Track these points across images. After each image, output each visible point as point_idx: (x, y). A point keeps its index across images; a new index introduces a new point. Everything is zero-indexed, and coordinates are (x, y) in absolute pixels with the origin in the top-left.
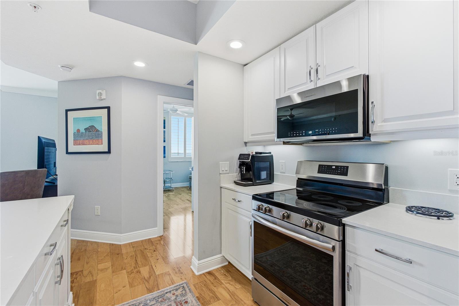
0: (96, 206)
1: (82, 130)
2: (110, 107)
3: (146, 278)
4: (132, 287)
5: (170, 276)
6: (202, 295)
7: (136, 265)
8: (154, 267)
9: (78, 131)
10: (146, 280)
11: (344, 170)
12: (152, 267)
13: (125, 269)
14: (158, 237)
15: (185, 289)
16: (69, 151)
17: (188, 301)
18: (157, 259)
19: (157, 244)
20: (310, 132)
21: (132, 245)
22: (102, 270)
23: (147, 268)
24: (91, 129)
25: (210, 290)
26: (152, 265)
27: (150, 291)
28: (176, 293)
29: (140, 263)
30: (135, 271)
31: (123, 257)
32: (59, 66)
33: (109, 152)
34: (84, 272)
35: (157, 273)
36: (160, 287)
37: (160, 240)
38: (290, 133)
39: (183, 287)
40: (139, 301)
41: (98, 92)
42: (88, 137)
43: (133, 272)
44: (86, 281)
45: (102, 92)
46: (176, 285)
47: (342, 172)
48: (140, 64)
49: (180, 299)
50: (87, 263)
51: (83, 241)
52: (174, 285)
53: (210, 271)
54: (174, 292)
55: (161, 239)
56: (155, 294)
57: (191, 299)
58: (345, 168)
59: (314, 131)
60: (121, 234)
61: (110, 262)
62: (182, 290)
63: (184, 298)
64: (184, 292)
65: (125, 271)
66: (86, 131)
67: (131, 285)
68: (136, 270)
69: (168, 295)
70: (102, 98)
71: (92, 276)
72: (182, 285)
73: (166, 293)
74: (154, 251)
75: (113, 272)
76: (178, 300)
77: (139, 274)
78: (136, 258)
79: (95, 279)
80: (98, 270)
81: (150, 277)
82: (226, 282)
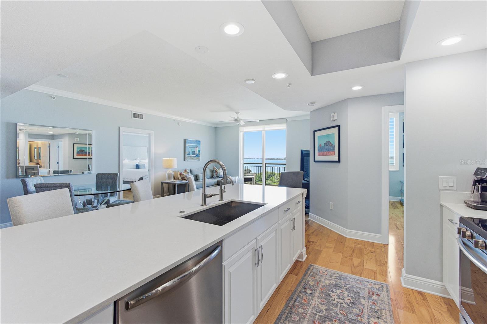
0: (331, 203)
1: (323, 145)
2: (339, 125)
3: (355, 265)
4: (342, 265)
5: (375, 274)
6: (397, 300)
7: (352, 254)
8: (365, 262)
9: (320, 145)
10: (354, 267)
12: (363, 262)
13: (342, 253)
14: (382, 244)
15: (383, 288)
16: (315, 160)
17: (381, 296)
18: (371, 259)
19: (378, 248)
21: (355, 241)
22: (327, 247)
23: (359, 260)
24: (328, 143)
25: (409, 302)
26: (364, 260)
27: (353, 273)
28: (373, 286)
29: (355, 254)
30: (348, 257)
31: (344, 246)
32: (307, 104)
33: (339, 161)
34: (317, 243)
35: (365, 267)
36: (362, 275)
37: (382, 247)
39: (383, 286)
40: (342, 274)
41: (332, 114)
42: (326, 150)
43: (347, 258)
44: (317, 249)
45: (334, 114)
46: (377, 281)
48: (357, 88)
49: (374, 290)
50: (320, 240)
51: (323, 226)
52: (375, 281)
53: (422, 292)
54: (372, 284)
55: (384, 246)
56: (356, 277)
57: (385, 296)
60: (347, 229)
61: (334, 245)
62: (380, 287)
63: (378, 292)
64: (381, 289)
65: (342, 254)
66: (325, 145)
67: (342, 264)
68: (350, 257)
69: (366, 283)
70: (334, 119)
71: (321, 247)
72: (382, 285)
73: (365, 281)
74: (372, 252)
75: (334, 251)
76: (372, 290)
77: (350, 260)
78: (353, 250)
79: (322, 250)
80: (325, 246)
81: (358, 266)
82: (436, 309)
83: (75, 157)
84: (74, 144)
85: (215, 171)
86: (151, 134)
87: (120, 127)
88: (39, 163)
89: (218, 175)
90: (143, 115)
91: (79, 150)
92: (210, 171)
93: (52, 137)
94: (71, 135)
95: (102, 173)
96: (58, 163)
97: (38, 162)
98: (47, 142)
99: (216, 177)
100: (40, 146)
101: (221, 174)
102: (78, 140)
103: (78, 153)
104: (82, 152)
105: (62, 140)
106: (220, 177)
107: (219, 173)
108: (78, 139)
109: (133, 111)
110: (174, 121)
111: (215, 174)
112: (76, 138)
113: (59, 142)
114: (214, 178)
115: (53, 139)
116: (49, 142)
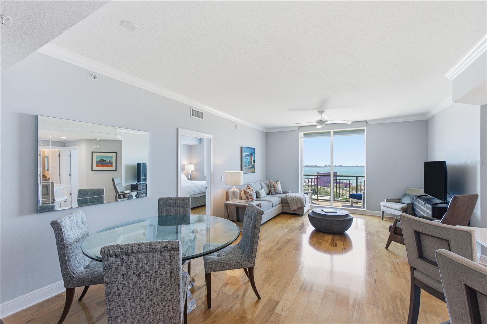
83: (95, 168)
84: (92, 152)
85: (273, 186)
86: (210, 139)
87: (179, 128)
88: (46, 175)
89: (277, 191)
90: (202, 113)
91: (99, 160)
92: (267, 186)
93: (63, 144)
94: (89, 141)
95: (166, 197)
96: (70, 175)
97: (44, 173)
98: (57, 149)
99: (275, 193)
100: (47, 155)
101: (279, 190)
102: (98, 148)
103: (98, 164)
104: (102, 163)
105: (77, 147)
106: (278, 193)
107: (277, 188)
108: (98, 146)
109: (193, 107)
110: (232, 123)
111: (273, 189)
112: (95, 146)
113: (72, 150)
114: (272, 194)
115: (65, 147)
116: (60, 150)
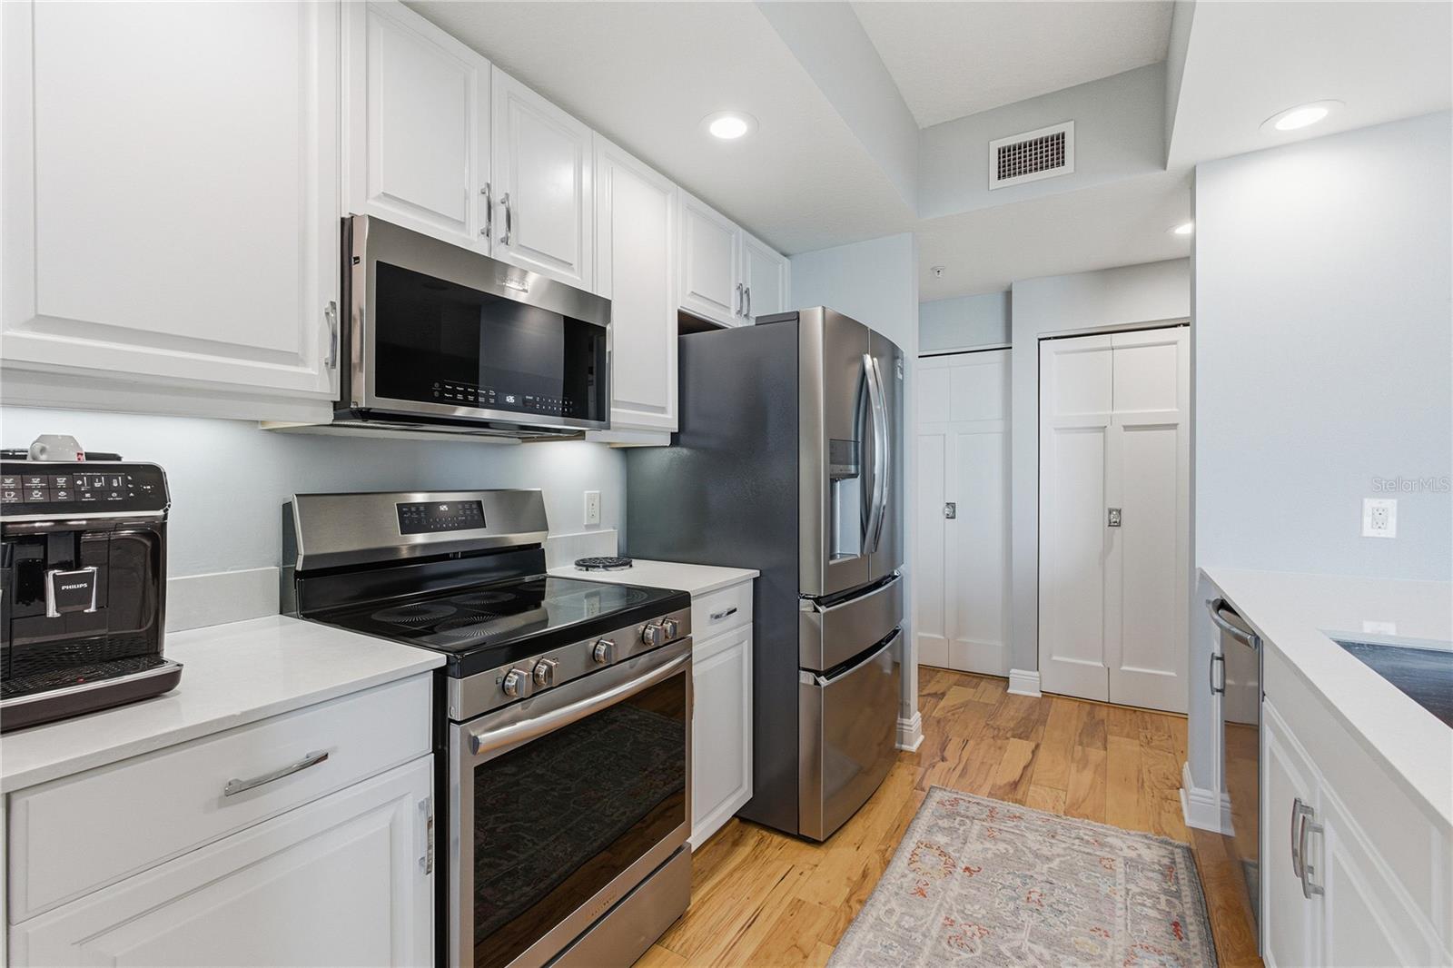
11: (472, 512)
20: (510, 399)
38: (442, 386)
47: (469, 518)
58: (474, 506)
59: (521, 398)
